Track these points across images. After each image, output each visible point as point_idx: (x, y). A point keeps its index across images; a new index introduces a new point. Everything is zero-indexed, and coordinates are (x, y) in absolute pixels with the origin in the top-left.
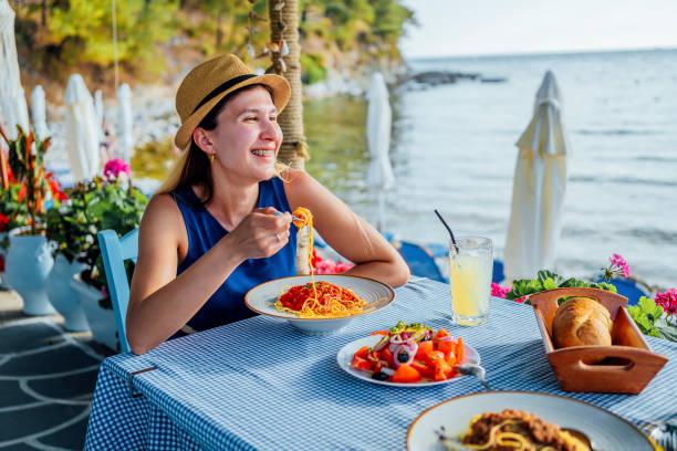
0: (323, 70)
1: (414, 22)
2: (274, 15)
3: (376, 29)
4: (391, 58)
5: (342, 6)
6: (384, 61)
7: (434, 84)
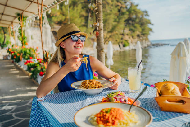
0: (129, 43)
1: (152, 31)
3: (142, 33)
4: (146, 40)
5: (133, 28)
6: (144, 41)
7: (157, 46)
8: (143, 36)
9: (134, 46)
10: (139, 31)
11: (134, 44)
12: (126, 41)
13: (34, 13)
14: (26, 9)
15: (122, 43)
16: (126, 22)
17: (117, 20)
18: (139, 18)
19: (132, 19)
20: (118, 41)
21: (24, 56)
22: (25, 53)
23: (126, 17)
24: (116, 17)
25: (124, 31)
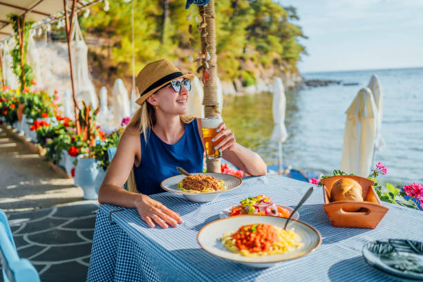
0: (254, 79)
1: (306, 53)
2: (203, 39)
3: (284, 57)
4: (292, 72)
5: (265, 45)
6: (288, 74)
7: (316, 86)
8: (285, 63)
9: (267, 85)
10: (278, 52)
11: (267, 81)
12: (249, 72)
13: (49, 15)
14: (33, 7)
15: (240, 77)
16: (250, 31)
17: (230, 25)
18: (276, 22)
19: (263, 25)
20: (232, 72)
21: (27, 109)
22: (30, 104)
23: (250, 19)
24: (227, 20)
25: (244, 52)
